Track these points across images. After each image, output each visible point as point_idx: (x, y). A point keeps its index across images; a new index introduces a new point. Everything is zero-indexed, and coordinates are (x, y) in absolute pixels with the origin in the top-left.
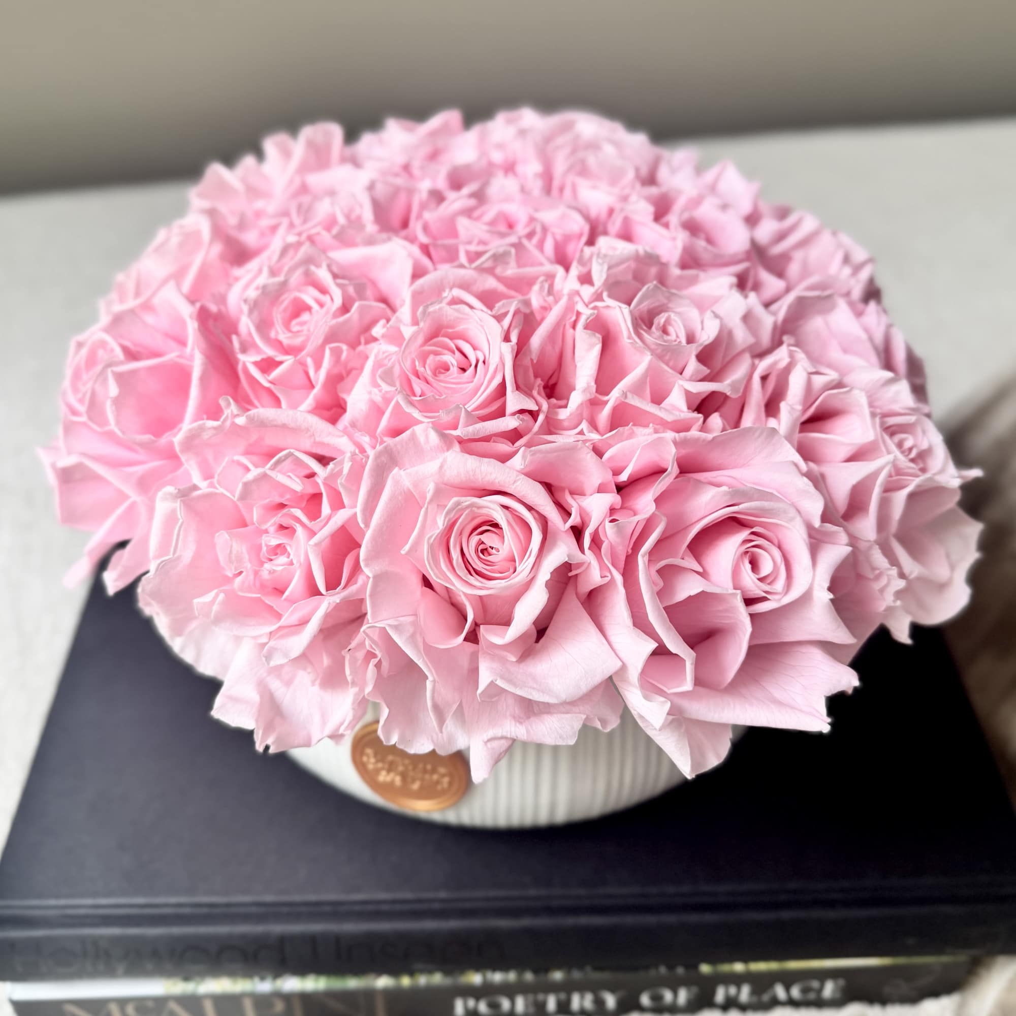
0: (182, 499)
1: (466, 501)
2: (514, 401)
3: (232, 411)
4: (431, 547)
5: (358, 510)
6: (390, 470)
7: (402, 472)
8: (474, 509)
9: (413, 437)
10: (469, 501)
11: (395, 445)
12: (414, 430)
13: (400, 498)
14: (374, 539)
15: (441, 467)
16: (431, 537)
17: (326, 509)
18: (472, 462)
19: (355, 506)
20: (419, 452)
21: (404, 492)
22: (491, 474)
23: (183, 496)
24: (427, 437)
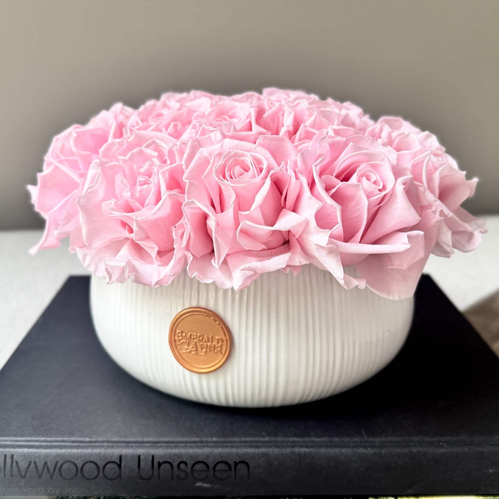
0: (101, 167)
1: (233, 152)
2: (256, 128)
3: (128, 136)
4: (216, 171)
5: (183, 163)
6: (199, 149)
7: (204, 149)
8: (237, 157)
9: (209, 137)
10: (234, 151)
11: (201, 139)
12: (210, 135)
13: (202, 159)
14: (190, 172)
15: (222, 145)
16: (217, 166)
17: (168, 162)
18: (236, 142)
19: (182, 161)
20: (212, 143)
21: (205, 157)
22: (245, 146)
23: (102, 166)
24: (216, 137)
